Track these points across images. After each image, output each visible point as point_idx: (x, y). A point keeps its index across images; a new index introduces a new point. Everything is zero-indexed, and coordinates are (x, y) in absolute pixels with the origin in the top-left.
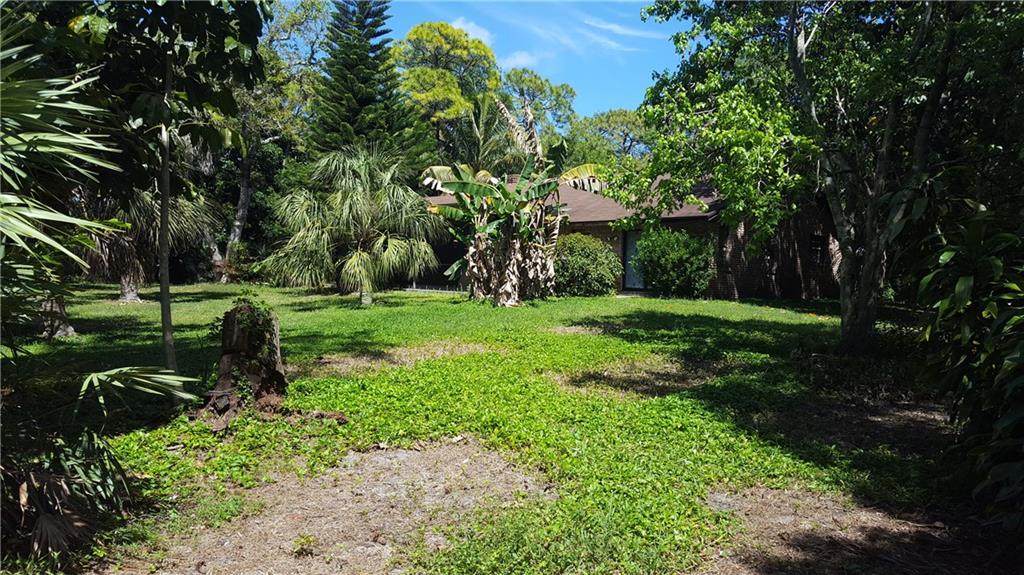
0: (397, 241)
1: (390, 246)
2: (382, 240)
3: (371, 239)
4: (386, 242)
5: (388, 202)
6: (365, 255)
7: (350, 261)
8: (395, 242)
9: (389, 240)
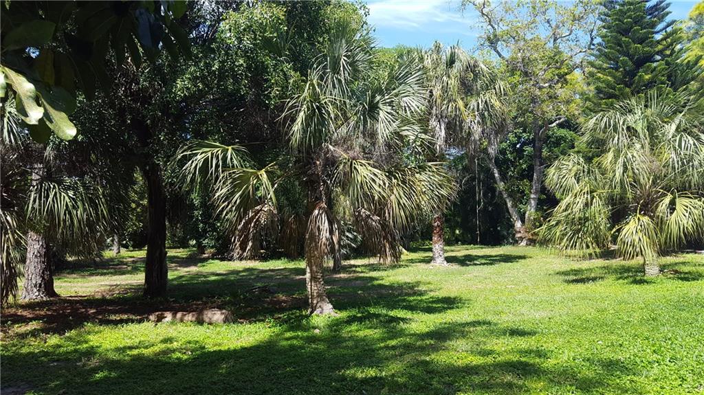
0: (688, 200)
1: (678, 207)
2: (667, 200)
3: (653, 201)
4: (673, 203)
5: (673, 155)
6: (646, 219)
7: (627, 227)
8: (686, 201)
9: (677, 200)
